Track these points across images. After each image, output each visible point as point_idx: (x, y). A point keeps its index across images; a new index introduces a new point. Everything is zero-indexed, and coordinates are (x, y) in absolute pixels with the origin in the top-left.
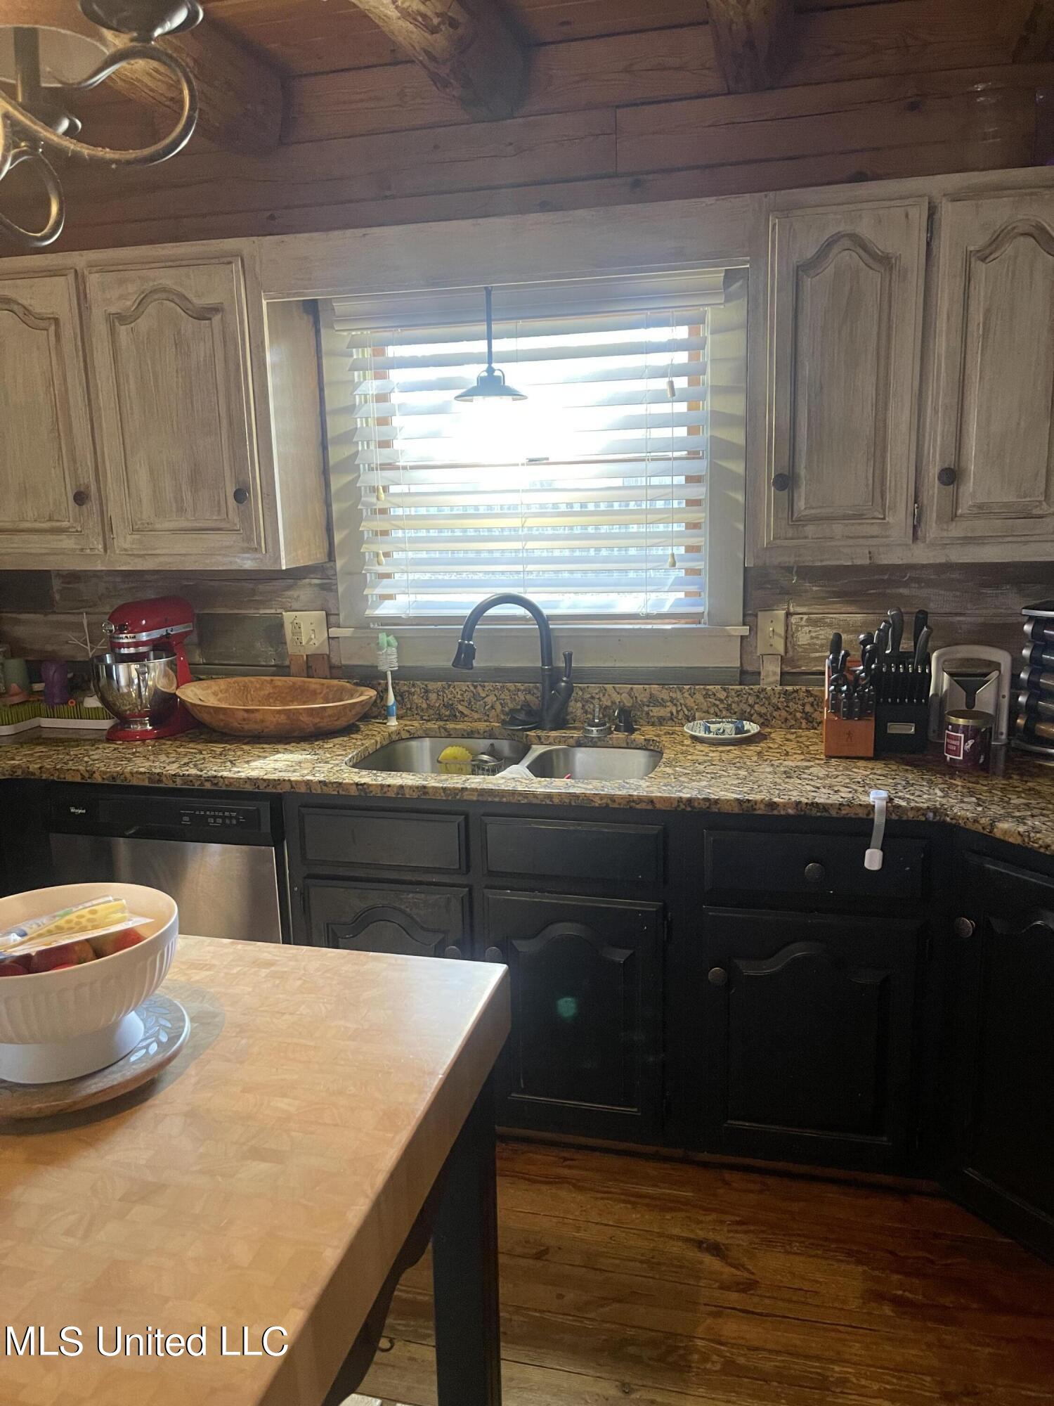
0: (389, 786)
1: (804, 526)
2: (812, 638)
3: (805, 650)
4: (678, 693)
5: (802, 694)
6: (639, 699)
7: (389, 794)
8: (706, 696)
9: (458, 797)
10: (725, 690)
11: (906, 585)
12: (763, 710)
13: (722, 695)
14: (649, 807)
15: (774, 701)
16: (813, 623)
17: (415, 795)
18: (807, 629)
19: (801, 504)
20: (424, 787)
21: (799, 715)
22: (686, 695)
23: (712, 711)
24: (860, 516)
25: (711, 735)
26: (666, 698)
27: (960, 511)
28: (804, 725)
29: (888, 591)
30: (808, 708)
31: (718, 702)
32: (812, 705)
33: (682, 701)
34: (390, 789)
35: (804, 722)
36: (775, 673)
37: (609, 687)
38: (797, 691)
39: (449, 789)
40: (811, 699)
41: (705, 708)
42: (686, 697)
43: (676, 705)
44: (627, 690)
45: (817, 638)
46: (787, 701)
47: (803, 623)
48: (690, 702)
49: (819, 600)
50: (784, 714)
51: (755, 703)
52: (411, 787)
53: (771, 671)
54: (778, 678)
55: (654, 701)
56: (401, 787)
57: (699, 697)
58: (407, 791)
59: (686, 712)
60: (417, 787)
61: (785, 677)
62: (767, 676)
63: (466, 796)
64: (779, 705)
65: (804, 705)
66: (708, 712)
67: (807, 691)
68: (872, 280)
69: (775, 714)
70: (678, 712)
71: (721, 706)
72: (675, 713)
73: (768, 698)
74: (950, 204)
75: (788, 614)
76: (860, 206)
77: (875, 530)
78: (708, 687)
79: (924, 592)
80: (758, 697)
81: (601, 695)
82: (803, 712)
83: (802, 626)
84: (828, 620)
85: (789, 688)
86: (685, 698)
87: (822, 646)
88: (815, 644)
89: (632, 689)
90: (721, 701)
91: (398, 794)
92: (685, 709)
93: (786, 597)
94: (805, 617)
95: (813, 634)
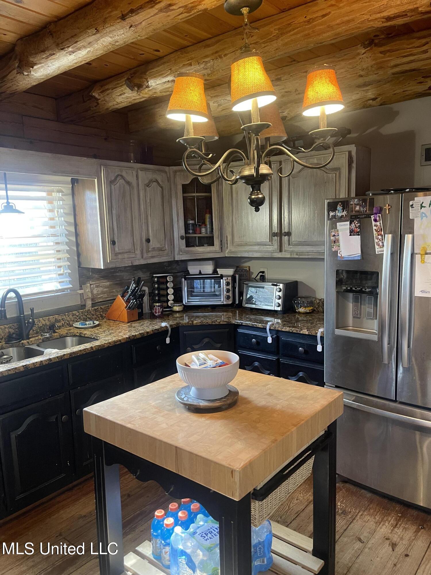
0: (36, 362)
1: (118, 255)
2: (97, 291)
3: (96, 296)
4: (64, 316)
5: (99, 309)
6: (52, 321)
7: (37, 366)
8: (73, 315)
9: (63, 358)
10: (78, 312)
11: (118, 272)
12: (89, 316)
13: (78, 314)
14: (120, 343)
15: (92, 313)
16: (97, 287)
17: (47, 363)
18: (96, 289)
19: (117, 249)
20: (50, 359)
21: (99, 316)
22: (67, 316)
23: (75, 320)
24: (130, 252)
25: (87, 326)
26: (61, 319)
27: (149, 250)
28: (101, 319)
29: (114, 275)
30: (101, 313)
31: (76, 317)
32: (102, 312)
33: (66, 319)
34: (37, 364)
35: (100, 317)
36: (90, 304)
37: (41, 319)
38: (98, 308)
39: (59, 356)
40: (102, 310)
41: (73, 320)
42: (68, 317)
43: (64, 321)
44: (47, 319)
45: (99, 291)
46: (96, 312)
47: (95, 287)
48: (68, 319)
49: (98, 279)
50: (95, 316)
51: (87, 315)
52: (45, 360)
53: (89, 303)
54: (91, 305)
55: (57, 321)
56: (41, 361)
57: (71, 316)
58: (44, 362)
59: (67, 322)
60: (47, 360)
61: (93, 305)
62: (88, 305)
63: (66, 357)
64: (94, 314)
65: (100, 312)
66: (74, 321)
67: (101, 308)
68: (127, 187)
69: (93, 317)
70: (65, 323)
71: (78, 318)
72: (64, 324)
73: (90, 312)
74: (140, 171)
75: (91, 285)
76: (123, 168)
77: (134, 256)
78: (73, 312)
79: (122, 274)
80: (88, 312)
81: (38, 322)
82: (100, 314)
83: (94, 288)
84: (101, 285)
85: (96, 308)
86: (66, 318)
87: (100, 293)
88: (98, 293)
89: (49, 318)
90: (77, 316)
91: (40, 364)
92: (67, 321)
93: (89, 280)
94: (95, 285)
95: (97, 290)
